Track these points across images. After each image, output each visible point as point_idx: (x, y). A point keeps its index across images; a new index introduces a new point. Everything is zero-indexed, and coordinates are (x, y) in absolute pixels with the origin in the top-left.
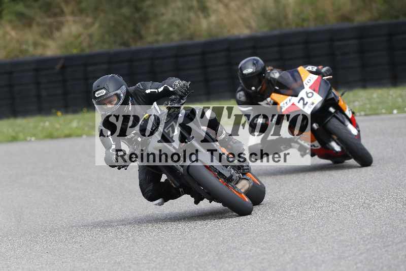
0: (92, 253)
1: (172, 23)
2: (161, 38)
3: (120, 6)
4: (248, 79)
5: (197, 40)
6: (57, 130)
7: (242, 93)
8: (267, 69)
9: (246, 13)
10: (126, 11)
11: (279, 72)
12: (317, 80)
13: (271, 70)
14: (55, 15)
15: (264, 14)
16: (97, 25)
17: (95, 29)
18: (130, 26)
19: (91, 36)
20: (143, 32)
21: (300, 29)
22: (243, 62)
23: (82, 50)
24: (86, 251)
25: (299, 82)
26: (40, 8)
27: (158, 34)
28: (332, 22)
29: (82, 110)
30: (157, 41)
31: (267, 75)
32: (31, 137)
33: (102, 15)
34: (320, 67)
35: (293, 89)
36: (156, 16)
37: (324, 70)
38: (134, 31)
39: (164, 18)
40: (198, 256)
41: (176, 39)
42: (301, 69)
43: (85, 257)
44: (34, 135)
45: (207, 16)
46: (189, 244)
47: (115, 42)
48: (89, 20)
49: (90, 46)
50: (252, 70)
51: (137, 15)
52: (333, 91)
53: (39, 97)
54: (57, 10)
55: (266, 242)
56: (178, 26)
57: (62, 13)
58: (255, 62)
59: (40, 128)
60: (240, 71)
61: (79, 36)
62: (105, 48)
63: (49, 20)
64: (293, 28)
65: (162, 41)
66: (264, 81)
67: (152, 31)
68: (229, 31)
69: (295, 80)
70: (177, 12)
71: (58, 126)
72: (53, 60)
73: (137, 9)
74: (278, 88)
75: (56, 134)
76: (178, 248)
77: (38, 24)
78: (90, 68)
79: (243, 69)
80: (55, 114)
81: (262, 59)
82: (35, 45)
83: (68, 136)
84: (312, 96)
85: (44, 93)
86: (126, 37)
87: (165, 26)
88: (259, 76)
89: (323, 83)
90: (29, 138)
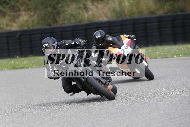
0: (33, 123)
1: (71, 15)
2: (66, 22)
3: (47, 7)
4: (98, 40)
5: (83, 23)
6: (17, 65)
7: (95, 47)
8: (106, 36)
9: (106, 10)
10: (49, 9)
11: (111, 37)
12: (129, 41)
13: (108, 36)
14: (16, 11)
15: (114, 11)
16: (36, 16)
17: (35, 18)
18: (52, 16)
19: (33, 21)
20: (57, 19)
21: (131, 18)
22: (96, 32)
23: (29, 28)
24: (31, 122)
25: (121, 42)
26: (9, 8)
27: (64, 20)
28: (146, 14)
29: (29, 56)
30: (64, 23)
31: (106, 38)
32: (5, 68)
33: (38, 11)
34: (130, 35)
35: (119, 45)
36: (64, 12)
37: (132, 36)
38: (54, 19)
39: (68, 12)
40: (83, 124)
41: (73, 22)
42: (122, 36)
43: (30, 124)
44: (7, 68)
45: (87, 12)
46: (79, 118)
47: (44, 24)
48: (32, 13)
49: (33, 26)
50: (100, 36)
51: (55, 11)
52: (137, 46)
53: (9, 49)
54: (17, 9)
55: (115, 117)
56: (74, 16)
57: (20, 10)
58: (101, 33)
59: (9, 64)
60: (94, 37)
61: (28, 21)
62: (40, 27)
63: (13, 14)
64: (127, 17)
65: (66, 23)
66: (105, 41)
67: (62, 19)
68: (98, 19)
69: (120, 41)
70: (73, 10)
71: (17, 63)
72: (16, 32)
73: (55, 8)
74: (111, 45)
75: (16, 67)
76: (74, 120)
77: (8, 15)
78: (33, 36)
79: (95, 36)
80: (16, 58)
81: (104, 31)
82: (7, 25)
83: (22, 68)
84: (127, 48)
85: (11, 48)
86: (49, 21)
87: (68, 16)
88: (103, 39)
89: (132, 43)
90: (4, 69)
